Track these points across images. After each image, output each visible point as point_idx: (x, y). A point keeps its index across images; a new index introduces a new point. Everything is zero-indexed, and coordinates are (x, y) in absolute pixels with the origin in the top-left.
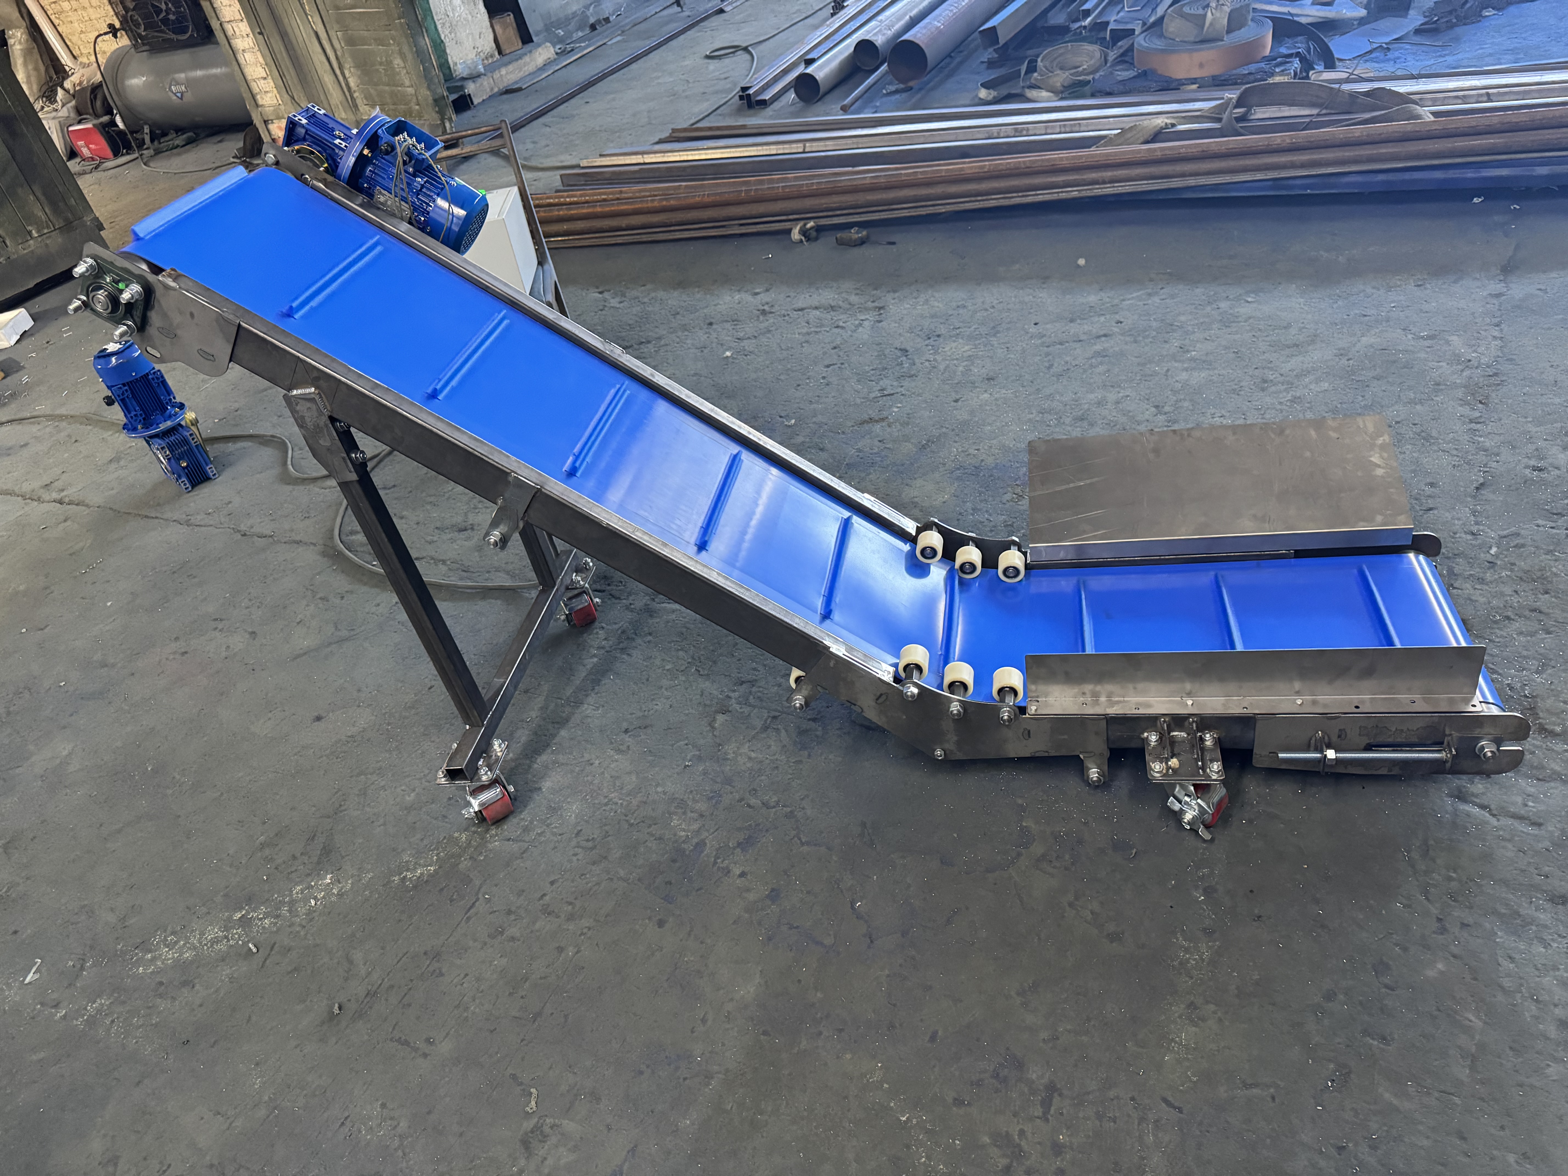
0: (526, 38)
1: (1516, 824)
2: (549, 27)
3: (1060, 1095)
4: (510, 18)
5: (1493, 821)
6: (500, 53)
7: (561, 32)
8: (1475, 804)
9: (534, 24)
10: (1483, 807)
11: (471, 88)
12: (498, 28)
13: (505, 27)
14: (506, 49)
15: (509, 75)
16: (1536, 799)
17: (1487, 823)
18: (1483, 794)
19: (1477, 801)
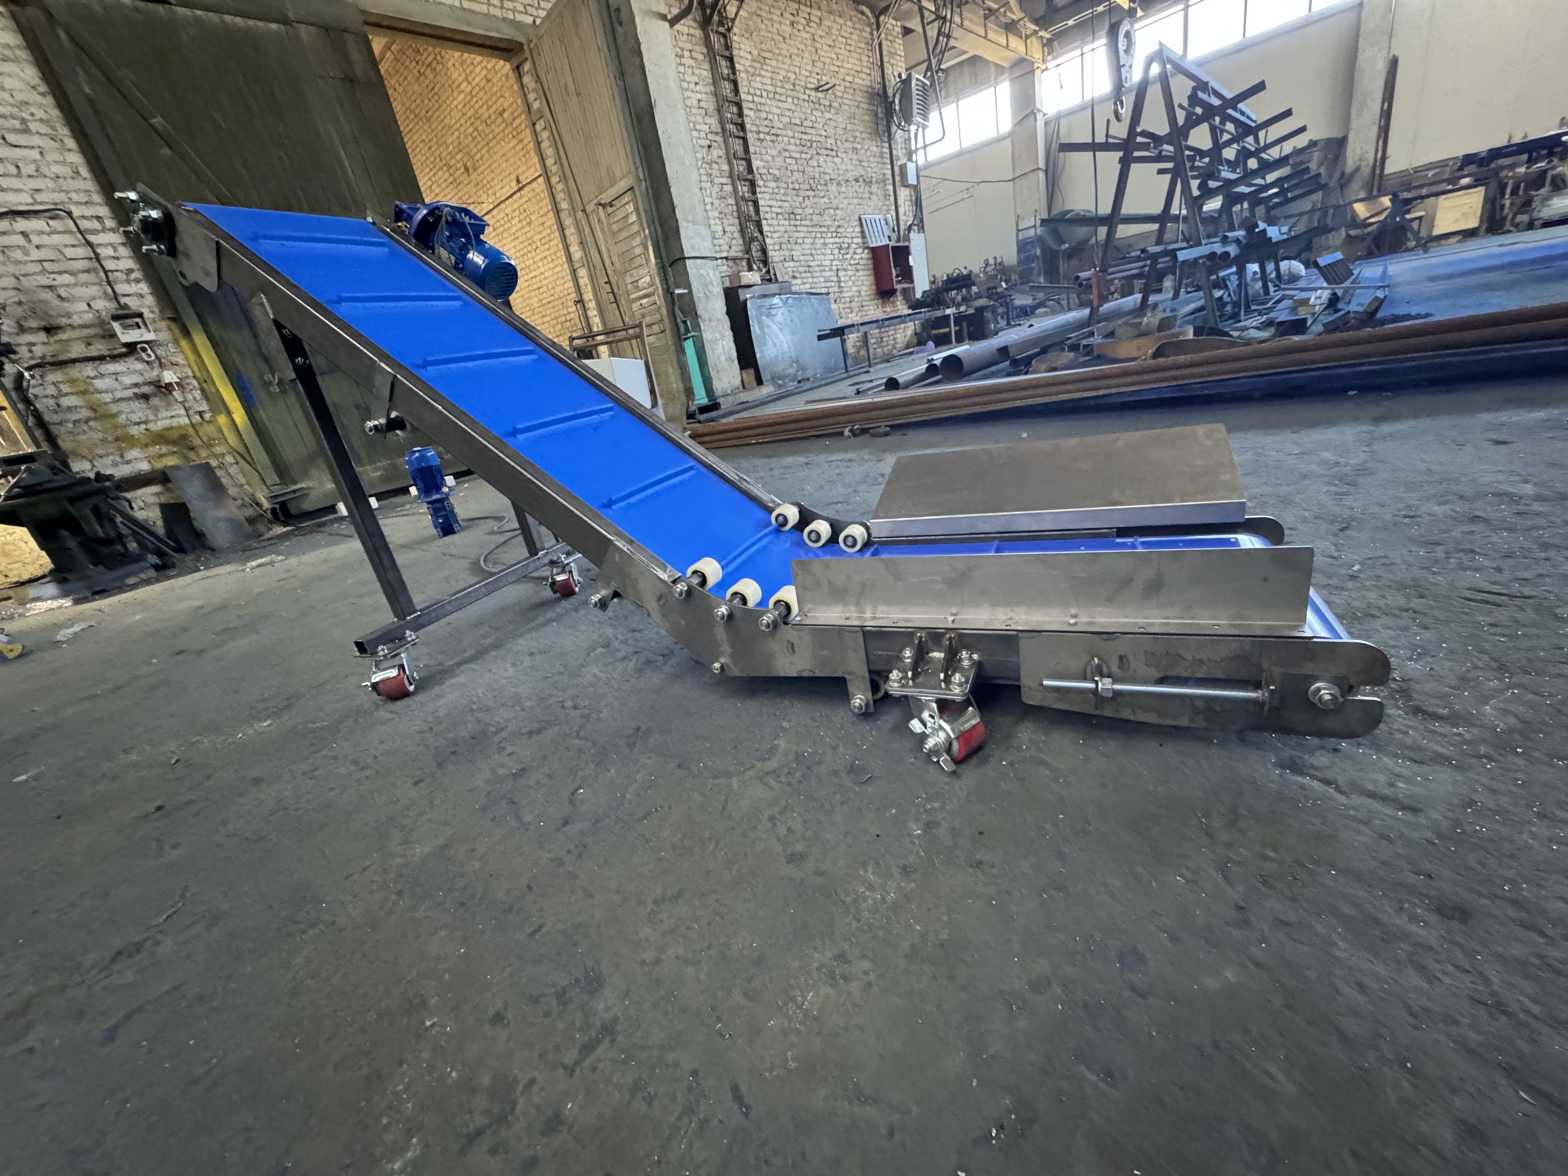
0: (759, 382)
1: (1377, 805)
2: (773, 379)
3: (613, 1041)
4: (752, 371)
5: (1342, 799)
6: (744, 387)
7: (780, 382)
8: (1313, 777)
9: (765, 376)
10: (1327, 782)
11: (721, 400)
12: (745, 376)
13: (748, 375)
14: (747, 386)
15: (745, 396)
16: (1407, 780)
17: (1332, 799)
18: (1327, 767)
19: (1319, 775)
